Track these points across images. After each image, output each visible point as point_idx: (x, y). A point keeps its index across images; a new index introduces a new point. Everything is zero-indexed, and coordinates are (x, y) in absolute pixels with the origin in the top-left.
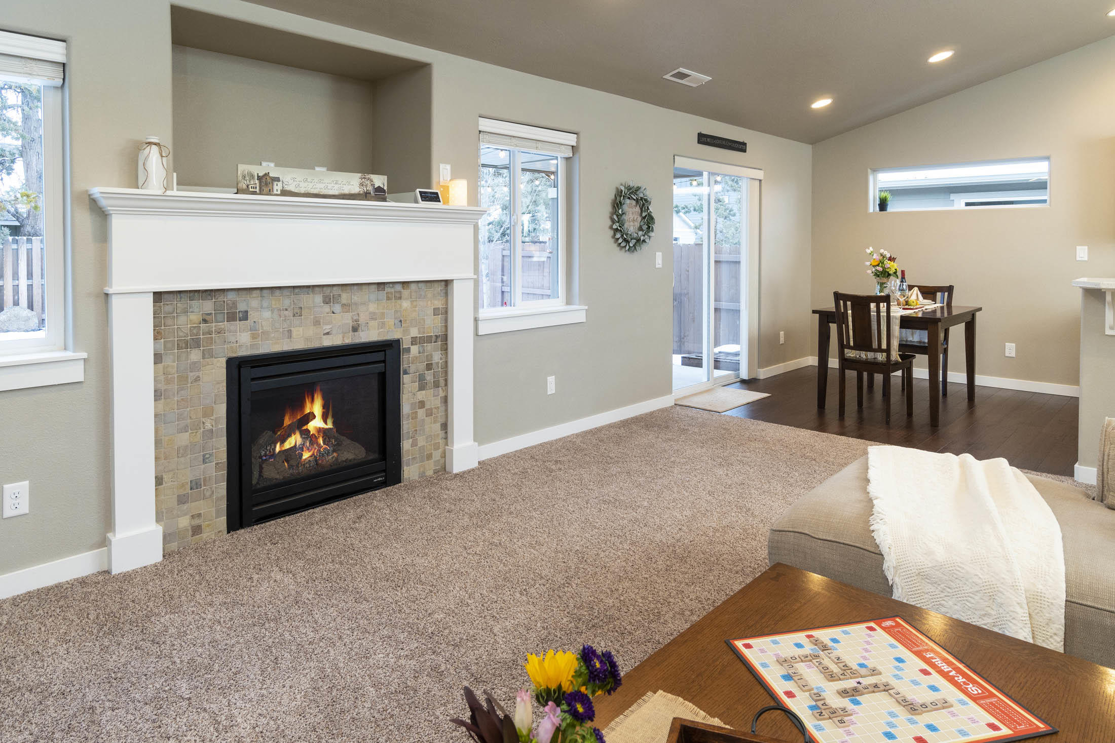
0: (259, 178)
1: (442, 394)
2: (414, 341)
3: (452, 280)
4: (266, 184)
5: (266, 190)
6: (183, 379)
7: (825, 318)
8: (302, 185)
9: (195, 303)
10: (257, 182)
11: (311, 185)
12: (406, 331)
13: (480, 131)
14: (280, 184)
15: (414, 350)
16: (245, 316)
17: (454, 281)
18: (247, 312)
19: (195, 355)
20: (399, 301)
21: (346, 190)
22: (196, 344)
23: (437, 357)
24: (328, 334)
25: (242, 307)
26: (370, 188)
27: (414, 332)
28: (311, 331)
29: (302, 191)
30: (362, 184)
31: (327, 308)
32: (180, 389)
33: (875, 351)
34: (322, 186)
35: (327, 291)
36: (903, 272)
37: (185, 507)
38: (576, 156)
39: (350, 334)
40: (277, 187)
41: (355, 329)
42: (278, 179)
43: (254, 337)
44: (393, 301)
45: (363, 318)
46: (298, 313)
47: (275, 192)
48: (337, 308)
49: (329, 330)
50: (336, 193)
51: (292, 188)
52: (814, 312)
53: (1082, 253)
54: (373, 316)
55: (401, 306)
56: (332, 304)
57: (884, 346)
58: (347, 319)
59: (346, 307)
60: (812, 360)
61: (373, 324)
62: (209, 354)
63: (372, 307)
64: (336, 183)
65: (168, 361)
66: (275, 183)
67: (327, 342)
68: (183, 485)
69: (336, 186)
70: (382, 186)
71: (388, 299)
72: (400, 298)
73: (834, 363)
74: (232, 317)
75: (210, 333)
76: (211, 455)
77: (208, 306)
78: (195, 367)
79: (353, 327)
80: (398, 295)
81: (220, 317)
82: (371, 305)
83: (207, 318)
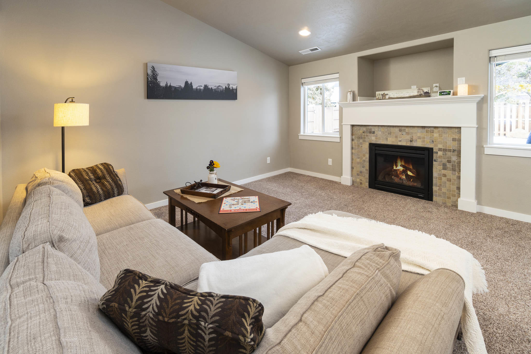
0: (382, 95)
1: (457, 174)
2: (440, 150)
3: (461, 127)
4: (384, 96)
5: (384, 98)
6: (358, 146)
8: (395, 95)
9: (361, 128)
10: (381, 96)
11: (398, 95)
12: (436, 145)
13: (490, 57)
14: (388, 96)
15: (440, 153)
16: (374, 133)
18: (374, 131)
19: (361, 141)
20: (432, 134)
21: (412, 94)
22: (362, 138)
23: (454, 158)
24: (400, 141)
25: (373, 130)
26: (422, 93)
27: (440, 146)
28: (394, 140)
29: (395, 97)
30: (418, 92)
31: (400, 133)
32: (358, 148)
34: (402, 94)
35: (400, 128)
37: (359, 176)
40: (387, 97)
42: (387, 94)
43: (376, 138)
44: (429, 133)
45: (414, 138)
46: (390, 133)
47: (387, 98)
48: (404, 133)
50: (407, 96)
51: (392, 96)
54: (419, 138)
55: (433, 135)
58: (408, 137)
59: (408, 133)
61: (418, 140)
62: (364, 141)
63: (419, 135)
65: (356, 141)
66: (387, 96)
67: (400, 144)
68: (358, 171)
69: (408, 94)
70: (428, 91)
71: (427, 132)
72: (433, 132)
74: (370, 132)
75: (365, 136)
76: (364, 166)
77: (364, 129)
78: (361, 144)
79: (410, 140)
80: (432, 131)
81: (367, 132)
82: (419, 133)
83: (364, 132)
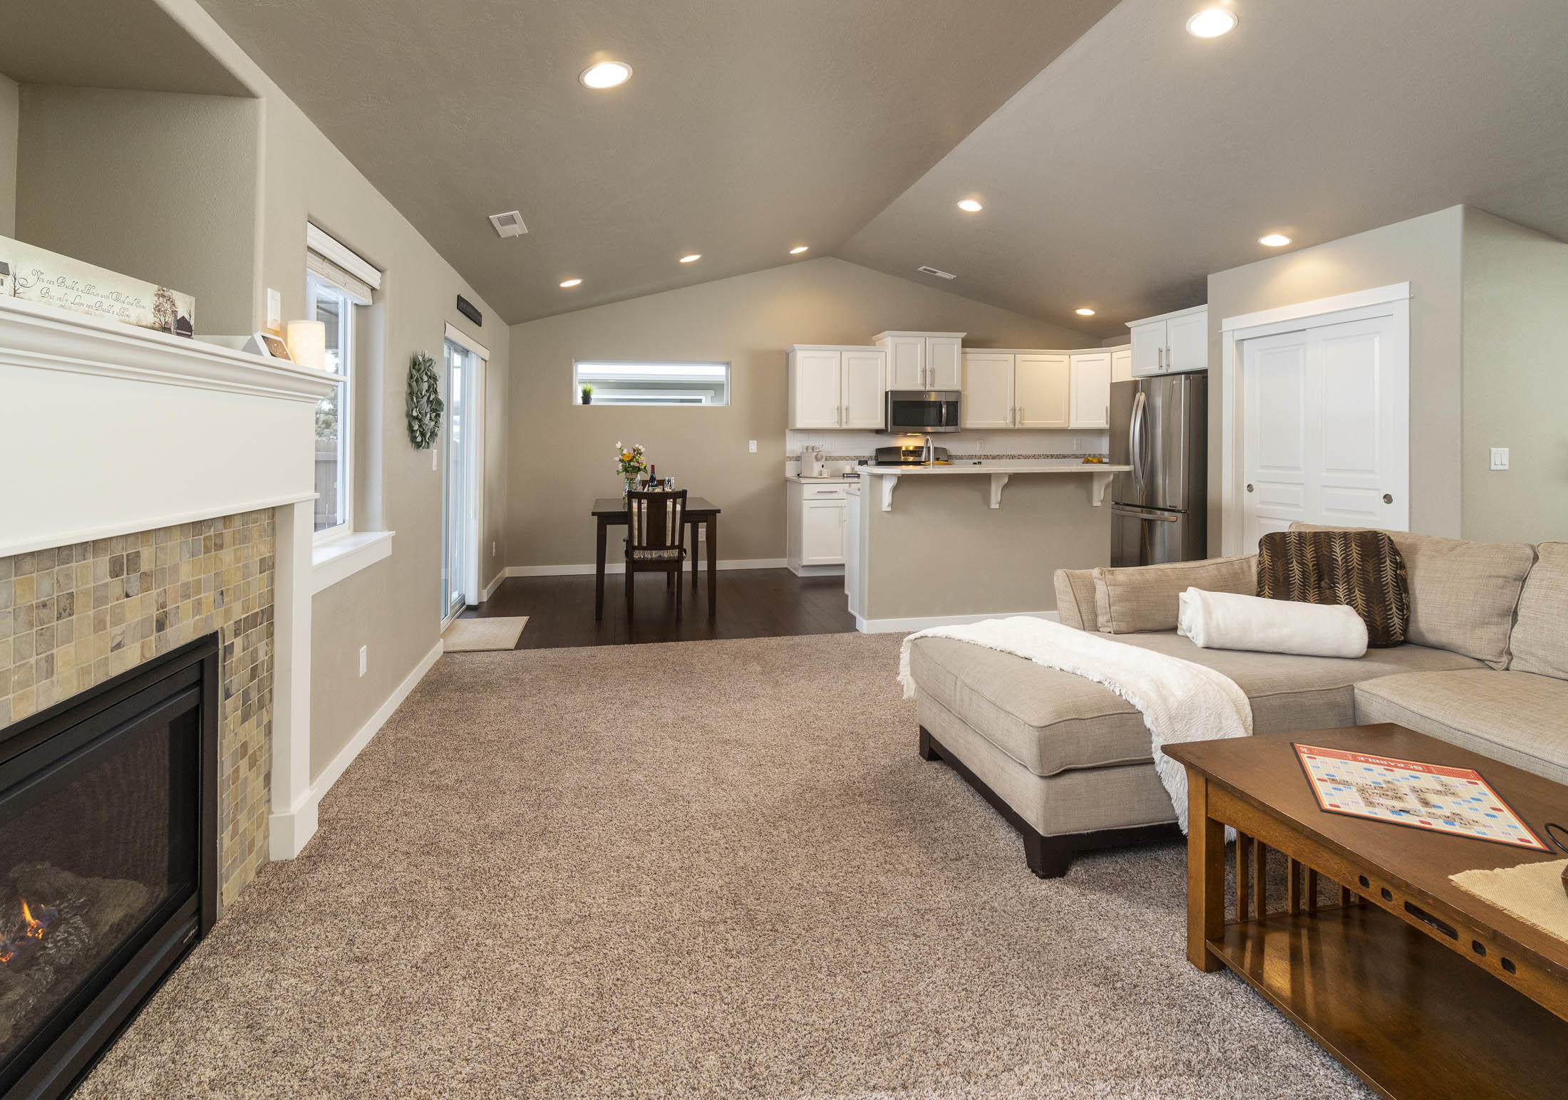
1: (266, 719)
2: (238, 628)
3: (291, 506)
7: (605, 519)
11: (71, 295)
12: (228, 612)
14: (8, 281)
15: (238, 647)
17: (295, 505)
20: (220, 553)
23: (262, 652)
24: (119, 645)
26: (170, 319)
27: (238, 611)
28: (90, 648)
30: (158, 309)
31: (116, 587)
33: (668, 548)
35: (118, 549)
36: (653, 466)
38: (374, 305)
39: (153, 638)
40: (2, 289)
41: (161, 626)
42: (4, 269)
44: (213, 552)
45: (171, 599)
46: (66, 609)
48: (133, 583)
49: (119, 638)
51: (33, 295)
52: (594, 514)
53: (753, 446)
54: (185, 591)
55: (222, 562)
56: (125, 575)
57: (677, 543)
58: (148, 605)
59: (148, 579)
60: (590, 569)
61: (186, 606)
63: (185, 572)
64: (117, 300)
67: (118, 666)
70: (187, 317)
71: (207, 549)
72: (222, 546)
73: (617, 568)
79: (157, 621)
